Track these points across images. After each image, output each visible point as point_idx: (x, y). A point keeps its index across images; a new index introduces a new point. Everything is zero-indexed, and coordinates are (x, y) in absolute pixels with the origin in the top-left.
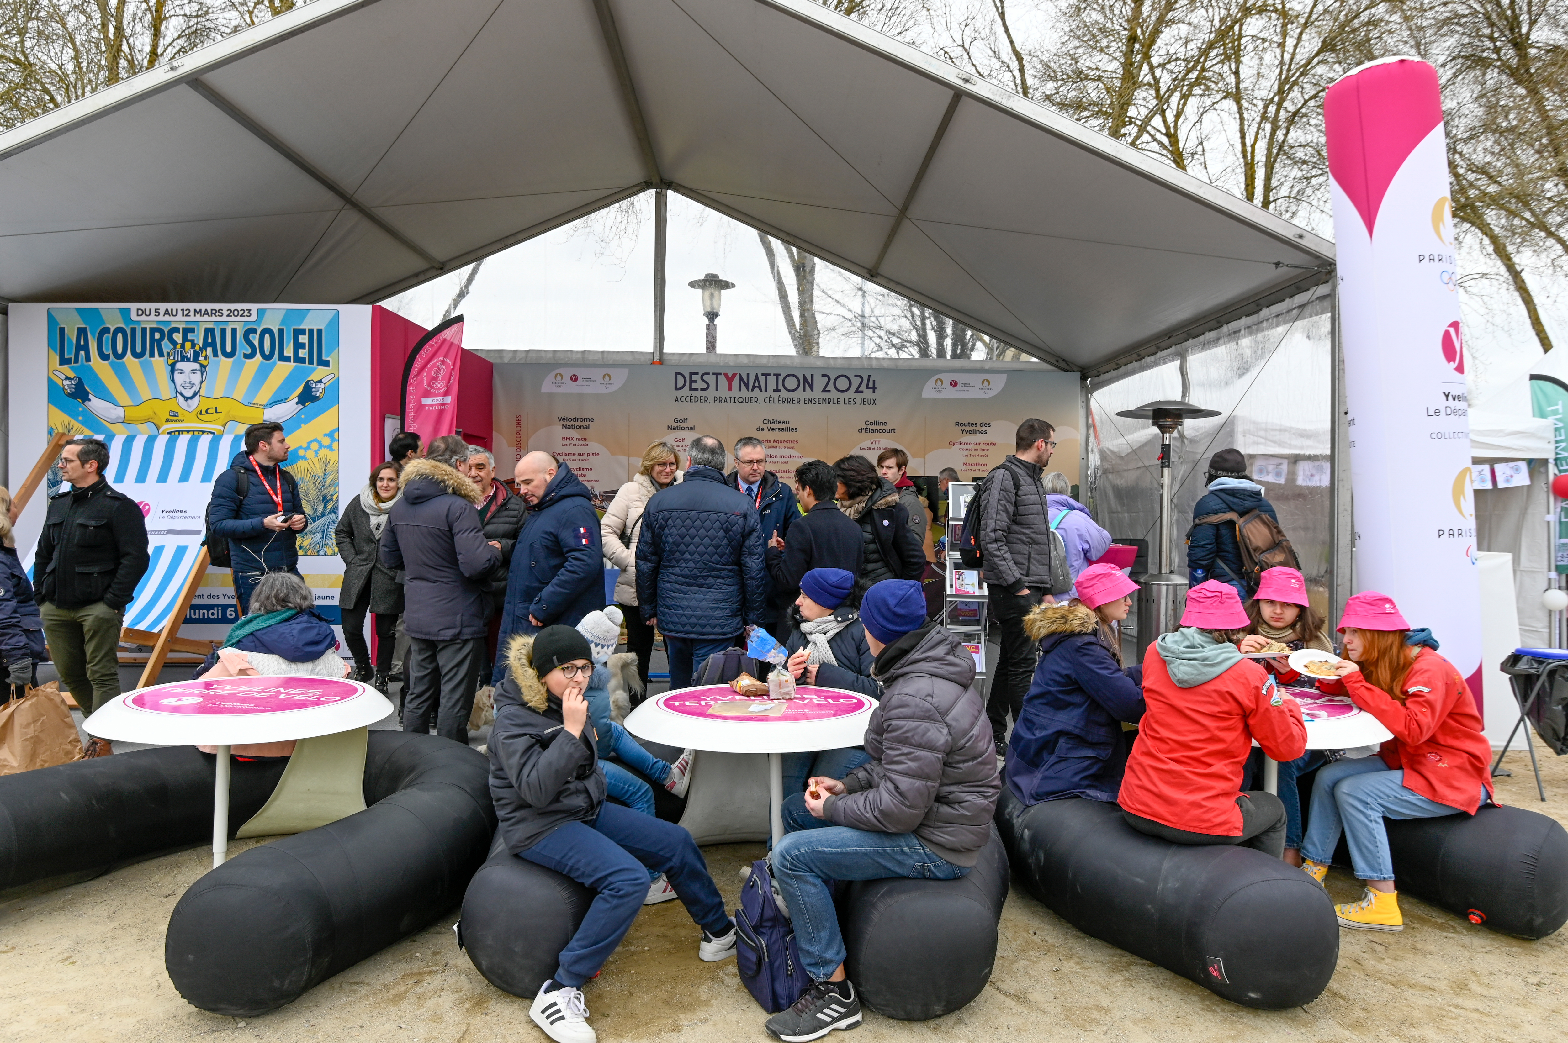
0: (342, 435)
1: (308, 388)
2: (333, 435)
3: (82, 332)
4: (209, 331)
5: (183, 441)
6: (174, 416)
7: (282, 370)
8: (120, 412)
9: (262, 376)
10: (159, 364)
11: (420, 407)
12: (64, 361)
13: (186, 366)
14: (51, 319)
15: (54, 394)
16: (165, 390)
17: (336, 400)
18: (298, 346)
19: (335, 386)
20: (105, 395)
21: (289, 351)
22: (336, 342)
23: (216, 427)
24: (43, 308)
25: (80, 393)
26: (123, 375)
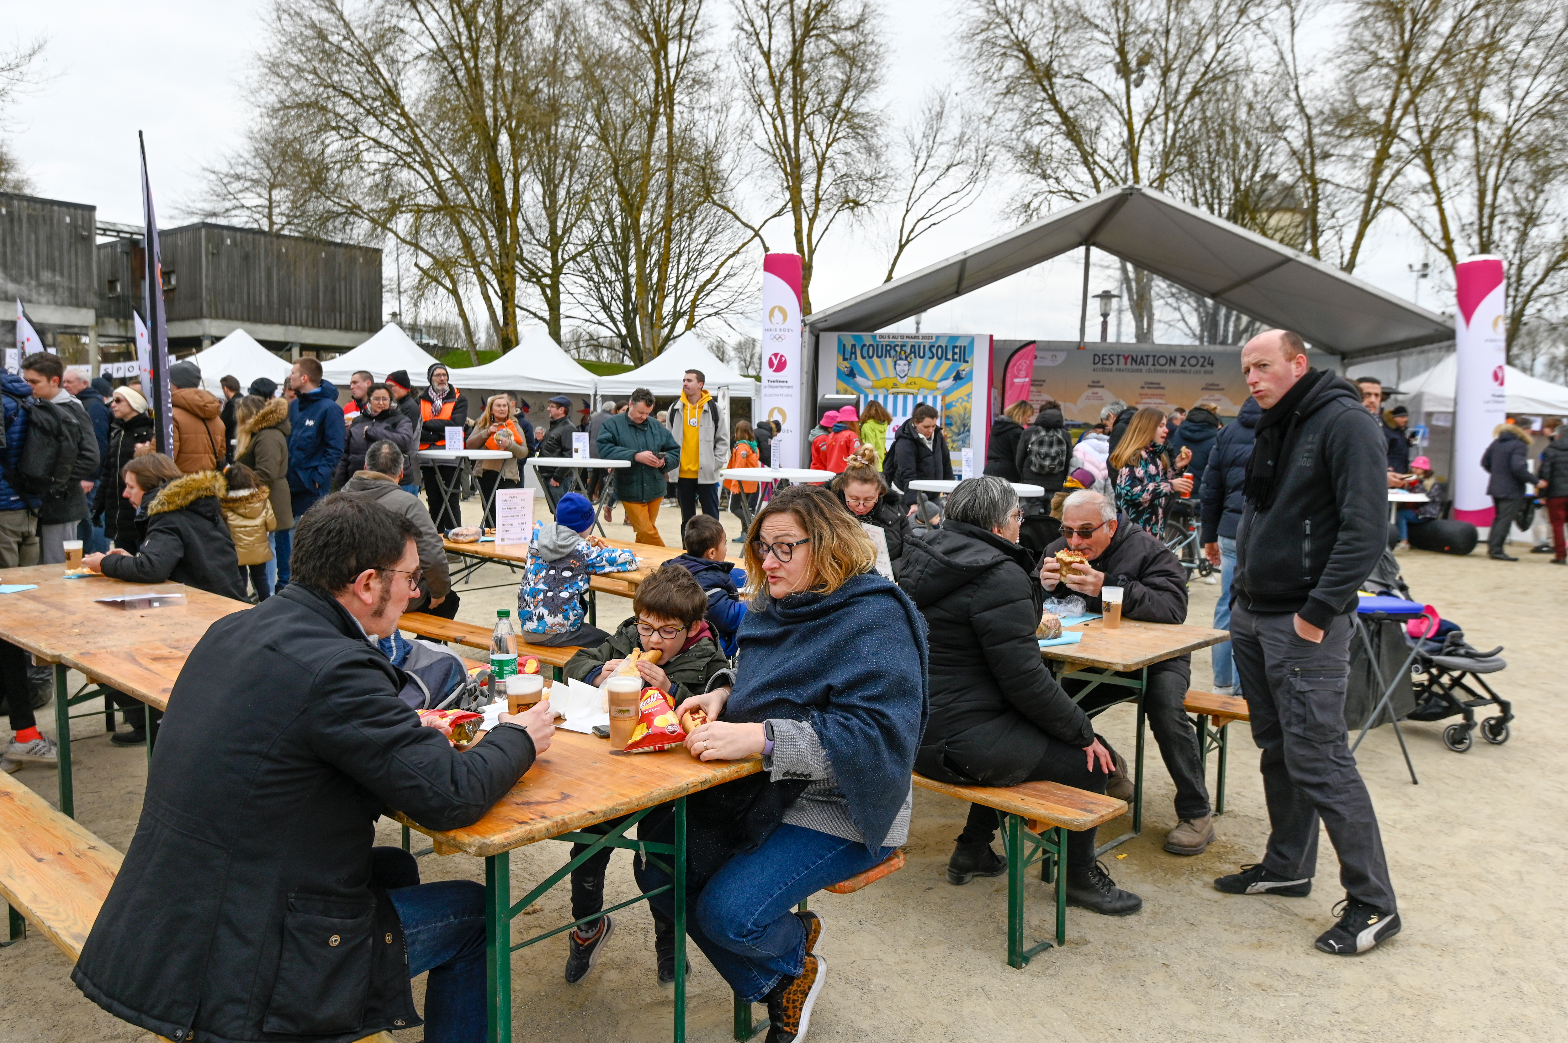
0: (974, 396)
1: (958, 373)
2: (969, 396)
3: (854, 346)
4: (913, 346)
5: (900, 398)
6: (895, 386)
7: (946, 365)
8: (870, 383)
9: (936, 368)
10: (889, 361)
11: (1013, 383)
12: (845, 359)
13: (901, 363)
14: (839, 340)
15: (840, 375)
16: (892, 373)
17: (971, 379)
18: (954, 353)
19: (971, 373)
20: (864, 375)
21: (950, 356)
22: (972, 352)
23: (914, 391)
24: (835, 335)
25: (852, 374)
26: (872, 366)
